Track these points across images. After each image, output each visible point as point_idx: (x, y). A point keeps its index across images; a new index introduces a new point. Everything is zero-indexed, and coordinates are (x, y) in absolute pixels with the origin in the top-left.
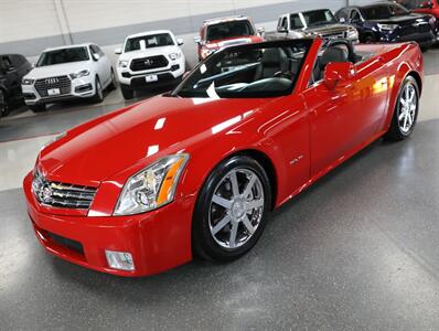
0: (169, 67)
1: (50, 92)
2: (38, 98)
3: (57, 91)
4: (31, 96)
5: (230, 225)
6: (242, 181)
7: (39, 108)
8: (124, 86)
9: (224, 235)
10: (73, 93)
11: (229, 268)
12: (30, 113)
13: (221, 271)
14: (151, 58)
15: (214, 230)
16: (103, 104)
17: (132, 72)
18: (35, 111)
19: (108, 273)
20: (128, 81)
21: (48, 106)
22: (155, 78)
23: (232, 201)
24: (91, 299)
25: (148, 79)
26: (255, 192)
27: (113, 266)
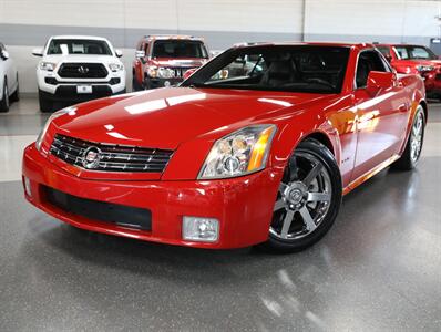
0: (108, 79)
14: (85, 65)
17: (59, 79)
20: (52, 88)
22: (89, 89)
25: (80, 89)
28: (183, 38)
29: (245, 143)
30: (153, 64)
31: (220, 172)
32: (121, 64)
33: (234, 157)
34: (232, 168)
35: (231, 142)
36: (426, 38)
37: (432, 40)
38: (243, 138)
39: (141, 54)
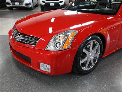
0: (59, 1)
1: (16, 3)
2: (11, 5)
3: (18, 4)
4: (9, 4)
5: (86, 61)
6: (94, 45)
7: (11, 9)
8: (42, 6)
9: (84, 65)
10: (24, 5)
11: (83, 77)
12: (7, 10)
13: (80, 78)
15: (81, 62)
16: (33, 11)
17: (46, 1)
18: (9, 10)
19: (39, 71)
20: (44, 4)
21: (14, 8)
22: (53, 4)
23: (89, 52)
24: (30, 80)
25: (51, 4)
26: (97, 50)
27: (41, 69)
35: (59, 37)
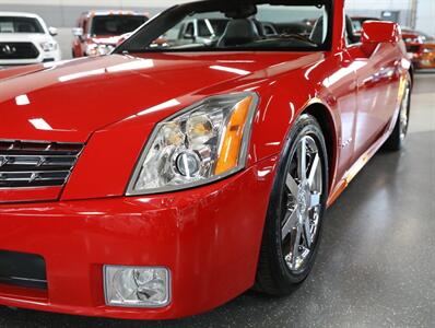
0: (39, 59)
28: (124, 13)
29: (208, 126)
30: (93, 42)
31: (168, 178)
32: (54, 42)
33: (190, 151)
34: (187, 171)
35: (183, 125)
36: (376, 11)
37: (383, 13)
38: (204, 116)
39: (79, 31)
